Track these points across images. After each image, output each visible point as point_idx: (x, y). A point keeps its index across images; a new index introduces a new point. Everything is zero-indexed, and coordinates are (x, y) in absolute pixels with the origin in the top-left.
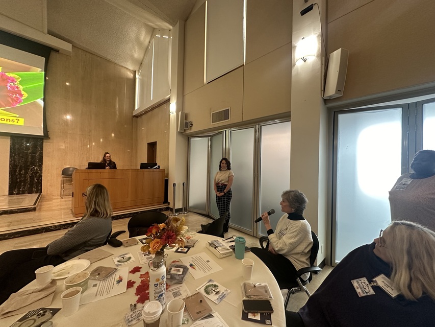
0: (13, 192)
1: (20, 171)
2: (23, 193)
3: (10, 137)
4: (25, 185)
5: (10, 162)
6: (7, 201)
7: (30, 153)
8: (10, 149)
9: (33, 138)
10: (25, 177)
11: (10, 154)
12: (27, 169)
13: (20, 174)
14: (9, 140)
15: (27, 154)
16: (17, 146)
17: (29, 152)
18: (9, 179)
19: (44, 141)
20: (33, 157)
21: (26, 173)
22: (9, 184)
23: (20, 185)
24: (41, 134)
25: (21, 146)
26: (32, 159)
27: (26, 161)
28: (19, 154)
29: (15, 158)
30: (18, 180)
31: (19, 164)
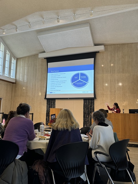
1: (87, 116)
3: (83, 100)
4: (88, 123)
8: (84, 105)
9: (91, 99)
10: (88, 119)
12: (89, 115)
13: (86, 117)
15: (89, 107)
16: (86, 104)
20: (91, 109)
21: (89, 117)
23: (87, 123)
24: (93, 96)
25: (87, 103)
26: (90, 109)
27: (88, 111)
28: (86, 107)
29: (85, 109)
30: (86, 120)
31: (86, 112)
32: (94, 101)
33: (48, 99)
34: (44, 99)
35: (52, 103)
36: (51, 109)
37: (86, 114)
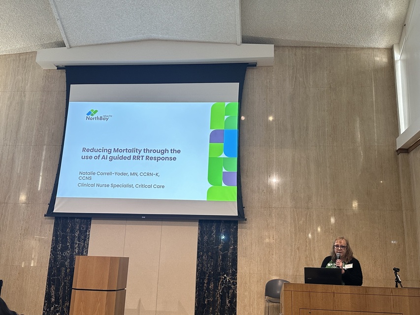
1: (208, 284)
3: (198, 223)
5: (198, 266)
7: (221, 250)
8: (198, 243)
9: (226, 222)
10: (214, 296)
11: (198, 253)
12: (217, 280)
13: (208, 289)
14: (197, 228)
15: (217, 252)
16: (206, 238)
17: (220, 247)
18: (196, 298)
19: (239, 225)
20: (225, 257)
21: (216, 287)
22: (196, 307)
24: (234, 213)
25: (210, 236)
26: (223, 260)
27: (216, 266)
28: (207, 252)
29: (202, 260)
30: (206, 300)
31: (207, 270)
32: (237, 229)
33: (60, 218)
34: (45, 216)
35: (74, 233)
36: (79, 260)
37: (205, 276)
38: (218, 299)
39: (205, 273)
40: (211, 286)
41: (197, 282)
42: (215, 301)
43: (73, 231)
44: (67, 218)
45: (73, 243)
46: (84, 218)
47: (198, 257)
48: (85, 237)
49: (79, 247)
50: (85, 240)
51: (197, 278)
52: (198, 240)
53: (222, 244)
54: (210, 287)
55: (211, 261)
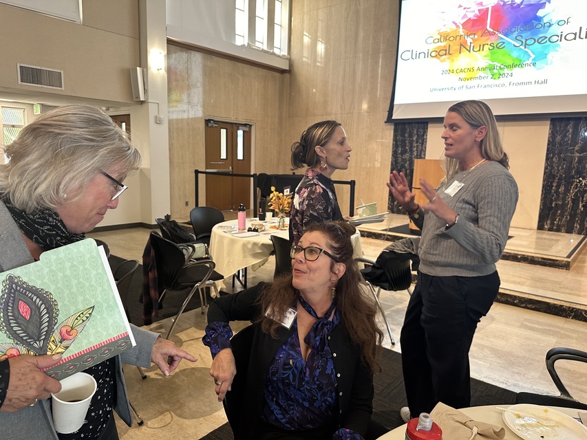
0: (543, 225)
1: (558, 187)
2: (558, 230)
3: (549, 122)
4: (562, 215)
5: (546, 168)
6: (534, 240)
7: (577, 151)
8: (548, 144)
10: (564, 199)
11: (547, 154)
12: (569, 184)
13: (557, 192)
14: (548, 127)
15: (572, 154)
16: (558, 138)
17: (576, 148)
18: (541, 200)
20: (582, 159)
21: (567, 190)
22: (540, 209)
23: (555, 214)
25: (565, 136)
26: (579, 162)
27: (570, 168)
28: (559, 154)
29: (552, 162)
30: (554, 203)
31: (557, 173)
33: (399, 124)
34: (385, 122)
35: (412, 137)
36: (418, 163)
37: (554, 179)
38: (568, 203)
39: (554, 177)
40: (562, 189)
41: (543, 185)
42: (564, 205)
43: (411, 136)
44: (405, 123)
45: (411, 147)
46: (422, 123)
47: (547, 159)
48: (423, 141)
49: (417, 150)
50: (422, 144)
51: (544, 181)
52: (549, 140)
53: (579, 145)
54: (560, 190)
55: (564, 164)
